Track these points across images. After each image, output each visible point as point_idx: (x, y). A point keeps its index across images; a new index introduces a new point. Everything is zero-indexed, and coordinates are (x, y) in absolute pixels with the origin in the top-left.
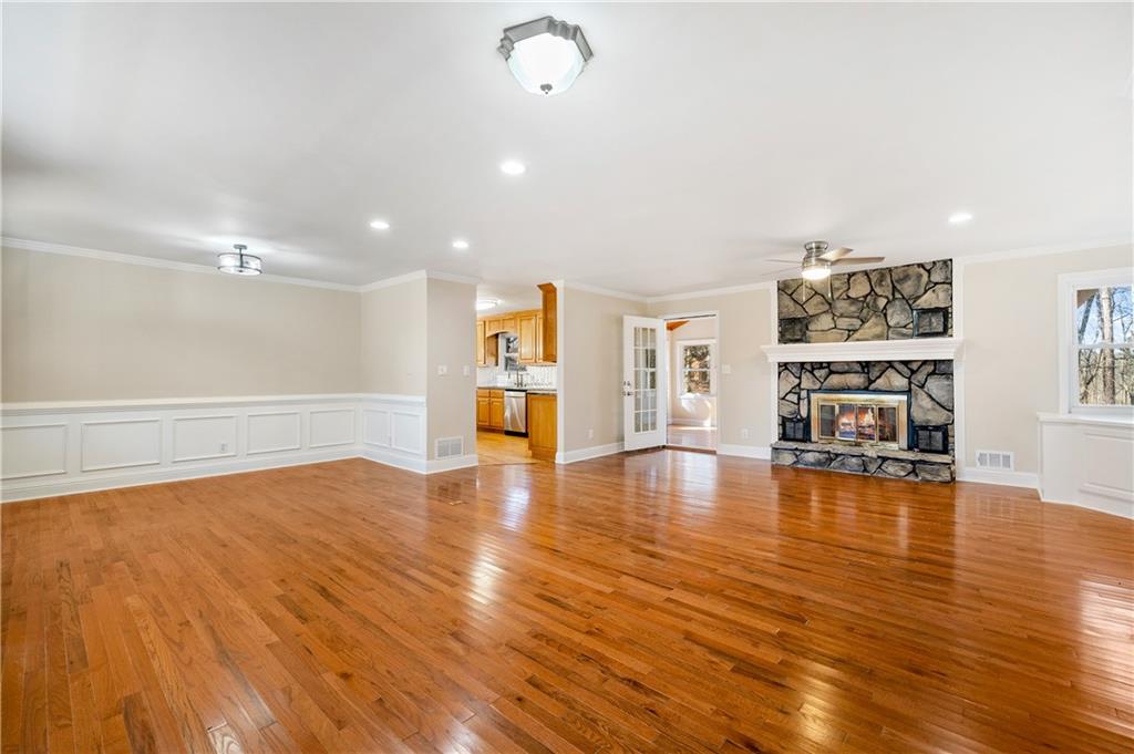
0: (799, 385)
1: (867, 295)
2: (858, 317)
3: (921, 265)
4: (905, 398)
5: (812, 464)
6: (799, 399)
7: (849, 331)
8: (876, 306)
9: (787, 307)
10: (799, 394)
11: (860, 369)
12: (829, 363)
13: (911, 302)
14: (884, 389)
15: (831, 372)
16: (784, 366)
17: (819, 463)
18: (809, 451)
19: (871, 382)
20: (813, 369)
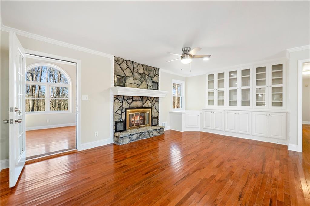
0: (122, 106)
1: (143, 73)
2: (140, 81)
3: (154, 68)
4: (151, 109)
5: (135, 139)
6: (122, 112)
7: (138, 85)
8: (145, 78)
9: (119, 70)
10: (122, 110)
11: (141, 100)
12: (132, 97)
13: (152, 79)
14: (147, 107)
15: (133, 101)
16: (116, 97)
17: (137, 138)
18: (133, 135)
19: (143, 104)
20: (127, 99)
